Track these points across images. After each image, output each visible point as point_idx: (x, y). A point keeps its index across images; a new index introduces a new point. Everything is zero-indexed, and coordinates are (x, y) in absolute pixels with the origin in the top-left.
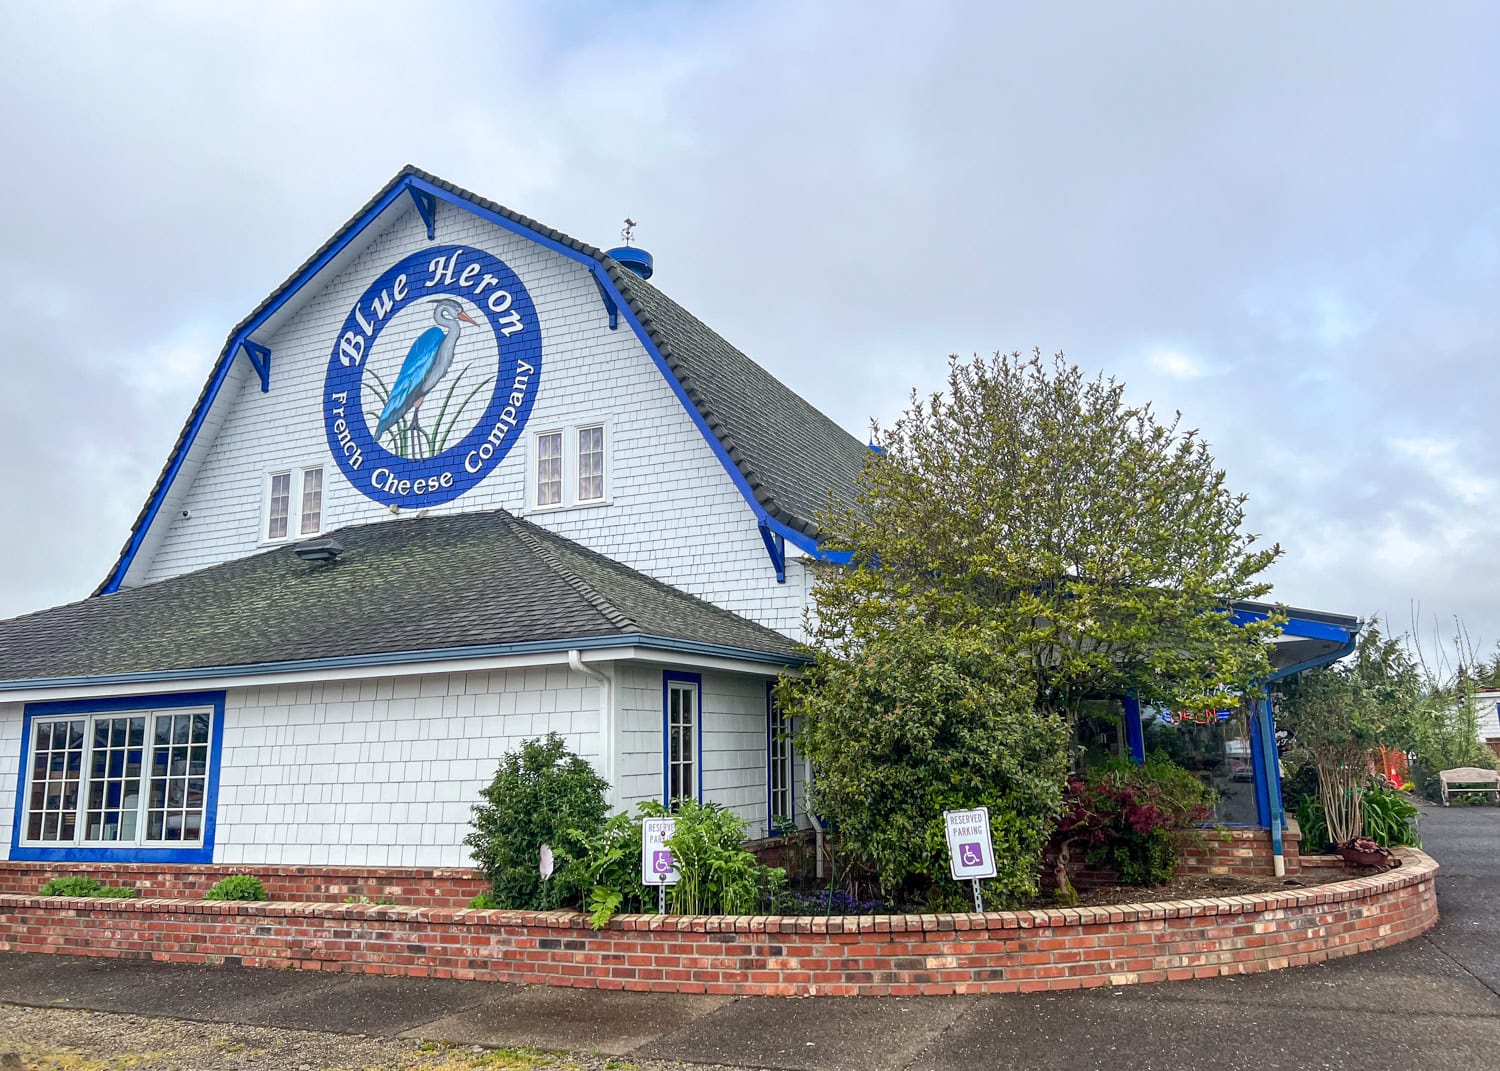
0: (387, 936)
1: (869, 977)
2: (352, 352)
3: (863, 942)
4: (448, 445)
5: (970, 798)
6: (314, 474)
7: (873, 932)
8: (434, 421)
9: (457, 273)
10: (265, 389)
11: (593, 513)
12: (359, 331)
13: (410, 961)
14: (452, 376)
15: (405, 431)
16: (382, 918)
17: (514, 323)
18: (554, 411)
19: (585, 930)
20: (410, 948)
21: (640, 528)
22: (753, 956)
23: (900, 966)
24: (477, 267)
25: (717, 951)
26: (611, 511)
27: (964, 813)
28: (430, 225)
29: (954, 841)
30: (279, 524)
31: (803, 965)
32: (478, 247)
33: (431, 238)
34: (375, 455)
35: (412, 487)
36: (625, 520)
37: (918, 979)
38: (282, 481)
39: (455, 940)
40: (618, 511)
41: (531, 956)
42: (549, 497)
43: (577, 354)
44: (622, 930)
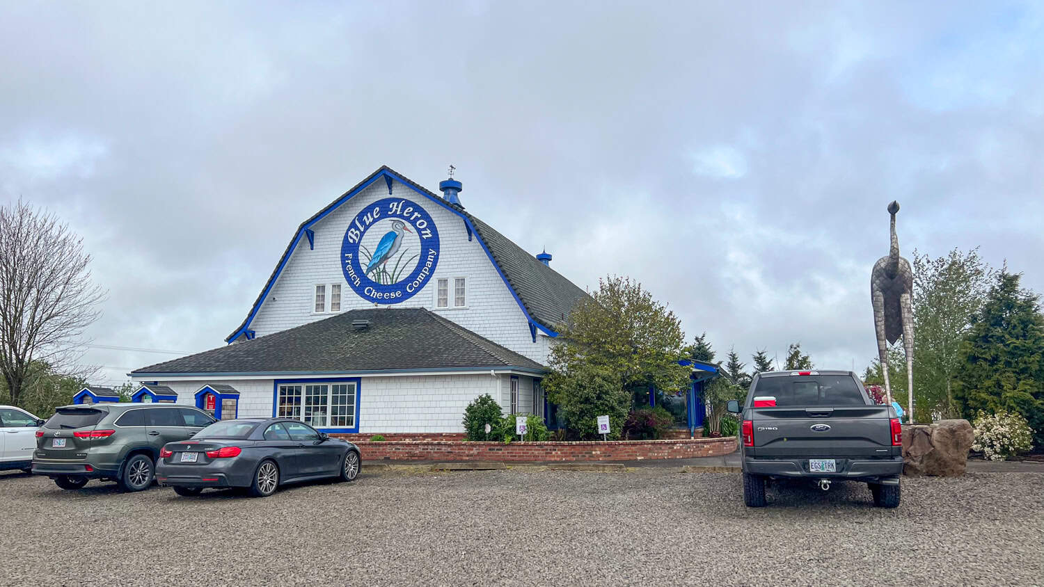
0: (440, 449)
1: (578, 456)
2: (355, 238)
3: (577, 447)
4: (399, 280)
5: (604, 413)
6: (337, 287)
7: (579, 445)
8: (393, 270)
9: (403, 210)
10: (312, 249)
11: (461, 312)
12: (357, 228)
13: (448, 456)
14: (400, 252)
15: (379, 273)
16: (439, 444)
17: (428, 234)
18: (444, 271)
19: (502, 445)
20: (448, 452)
21: (480, 319)
22: (549, 451)
23: (586, 453)
24: (412, 209)
25: (539, 450)
26: (468, 311)
27: (602, 417)
28: (390, 188)
29: (600, 423)
30: (320, 306)
31: (562, 453)
32: (412, 200)
33: (391, 194)
34: (365, 281)
35: (383, 296)
36: (473, 315)
37: (590, 456)
38: (321, 288)
39: (462, 449)
40: (471, 312)
41: (487, 453)
42: (442, 304)
43: (454, 249)
44: (513, 445)
